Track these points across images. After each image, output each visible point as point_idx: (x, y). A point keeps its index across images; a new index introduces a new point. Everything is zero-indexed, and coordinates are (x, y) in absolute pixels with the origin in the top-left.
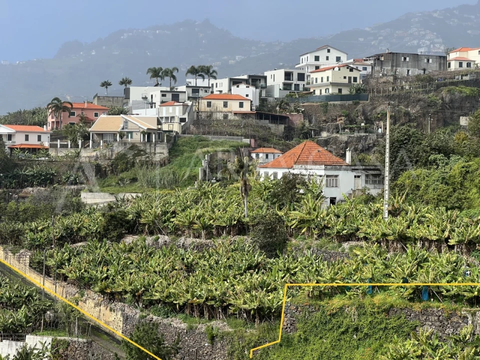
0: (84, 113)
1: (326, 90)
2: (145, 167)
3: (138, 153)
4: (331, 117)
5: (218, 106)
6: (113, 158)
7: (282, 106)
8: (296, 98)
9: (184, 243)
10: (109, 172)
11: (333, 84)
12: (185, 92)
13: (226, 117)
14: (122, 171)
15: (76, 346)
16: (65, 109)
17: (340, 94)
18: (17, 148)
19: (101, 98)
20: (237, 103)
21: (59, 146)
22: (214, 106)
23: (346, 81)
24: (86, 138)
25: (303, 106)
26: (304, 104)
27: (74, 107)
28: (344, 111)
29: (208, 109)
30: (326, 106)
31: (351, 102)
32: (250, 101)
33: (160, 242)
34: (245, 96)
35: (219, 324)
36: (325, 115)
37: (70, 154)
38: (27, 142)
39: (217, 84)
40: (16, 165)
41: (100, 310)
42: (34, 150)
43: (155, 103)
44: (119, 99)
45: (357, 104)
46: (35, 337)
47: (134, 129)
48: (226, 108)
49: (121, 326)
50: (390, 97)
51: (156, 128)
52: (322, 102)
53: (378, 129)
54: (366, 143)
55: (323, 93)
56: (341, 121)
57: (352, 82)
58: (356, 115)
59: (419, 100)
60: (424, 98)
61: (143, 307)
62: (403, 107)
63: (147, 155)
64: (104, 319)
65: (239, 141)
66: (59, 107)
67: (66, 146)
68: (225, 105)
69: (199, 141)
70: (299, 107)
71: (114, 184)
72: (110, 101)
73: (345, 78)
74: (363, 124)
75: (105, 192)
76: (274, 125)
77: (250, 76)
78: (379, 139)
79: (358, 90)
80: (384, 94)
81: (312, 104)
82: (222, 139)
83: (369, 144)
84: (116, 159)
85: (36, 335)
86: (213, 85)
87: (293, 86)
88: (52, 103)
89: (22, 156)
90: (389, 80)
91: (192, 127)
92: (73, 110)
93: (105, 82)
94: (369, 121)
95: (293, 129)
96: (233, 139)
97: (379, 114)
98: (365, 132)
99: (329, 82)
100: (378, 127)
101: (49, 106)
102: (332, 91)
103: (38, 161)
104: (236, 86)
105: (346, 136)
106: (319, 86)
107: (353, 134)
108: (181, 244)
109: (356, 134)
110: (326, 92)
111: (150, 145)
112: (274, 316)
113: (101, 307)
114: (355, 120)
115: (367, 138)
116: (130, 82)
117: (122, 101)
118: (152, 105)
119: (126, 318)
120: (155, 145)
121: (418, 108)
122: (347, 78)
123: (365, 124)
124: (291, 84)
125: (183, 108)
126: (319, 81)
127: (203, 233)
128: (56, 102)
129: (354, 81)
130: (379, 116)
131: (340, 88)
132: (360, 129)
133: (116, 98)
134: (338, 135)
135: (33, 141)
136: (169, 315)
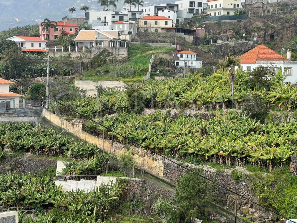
0: (63, 29)
1: (219, 13)
2: (114, 63)
3: (108, 54)
4: (223, 30)
5: (151, 24)
6: (92, 57)
7: (191, 24)
8: (199, 18)
9: (190, 114)
10: (90, 67)
11: (224, 9)
12: (127, 15)
13: (156, 31)
14: (98, 66)
15: (134, 183)
16: (52, 26)
17: (228, 15)
18: (28, 52)
19: (69, 19)
20: (163, 22)
21: (55, 50)
22: (148, 24)
23: (232, 7)
24: (73, 45)
25: (204, 24)
26: (205, 22)
27: (58, 25)
28: (232, 26)
29: (145, 26)
30: (220, 23)
31: (236, 21)
32: (172, 21)
33: (172, 114)
34: (168, 17)
35: (241, 169)
36: (219, 29)
37: (63, 56)
38: (32, 48)
39: (145, 10)
40: (29, 63)
41: (144, 159)
42: (38, 53)
43: (108, 22)
44: (81, 19)
45: (239, 21)
46: (104, 177)
47: (104, 39)
48: (157, 25)
49: (163, 170)
50: (262, 17)
51: (117, 38)
52: (217, 21)
53: (254, 38)
54: (247, 47)
55: (217, 15)
56: (230, 33)
57: (236, 7)
58: (240, 29)
59: (281, 18)
60: (283, 17)
61: (179, 158)
62: (270, 24)
63: (114, 56)
64: (148, 165)
65: (170, 46)
66: (48, 25)
67: (60, 50)
68: (156, 23)
69: (146, 47)
70: (202, 24)
71: (94, 75)
72: (76, 21)
73: (231, 4)
74: (244, 35)
75: (89, 80)
76: (187, 36)
77: (168, 5)
78: (255, 44)
79: (241, 13)
80: (258, 15)
81: (210, 22)
82: (159, 45)
83: (249, 48)
84: (94, 58)
85: (104, 176)
86: (142, 10)
87: (195, 11)
88: (44, 22)
89: (32, 57)
90: (260, 5)
91: (136, 37)
92: (58, 26)
93: (72, 8)
94: (248, 33)
95: (199, 38)
96: (165, 45)
97: (255, 28)
98: (246, 40)
99: (222, 7)
100: (254, 36)
101: (42, 24)
102: (224, 13)
103: (42, 60)
104: (162, 11)
105: (234, 42)
106: (214, 10)
107: (238, 41)
108: (188, 115)
109: (240, 41)
110: (219, 14)
111: (116, 49)
112: (282, 164)
113: (145, 157)
114: (239, 32)
115: (247, 44)
116: (87, 9)
117: (83, 21)
118: (105, 23)
119: (166, 166)
120: (119, 49)
121: (279, 23)
122: (233, 5)
123: (246, 35)
124: (193, 10)
125: (129, 25)
126: (214, 7)
127: (203, 107)
128: (46, 21)
129: (237, 7)
130: (255, 29)
131: (228, 11)
132: (242, 38)
133: (79, 19)
134: (229, 42)
135: (36, 47)
136: (200, 163)
